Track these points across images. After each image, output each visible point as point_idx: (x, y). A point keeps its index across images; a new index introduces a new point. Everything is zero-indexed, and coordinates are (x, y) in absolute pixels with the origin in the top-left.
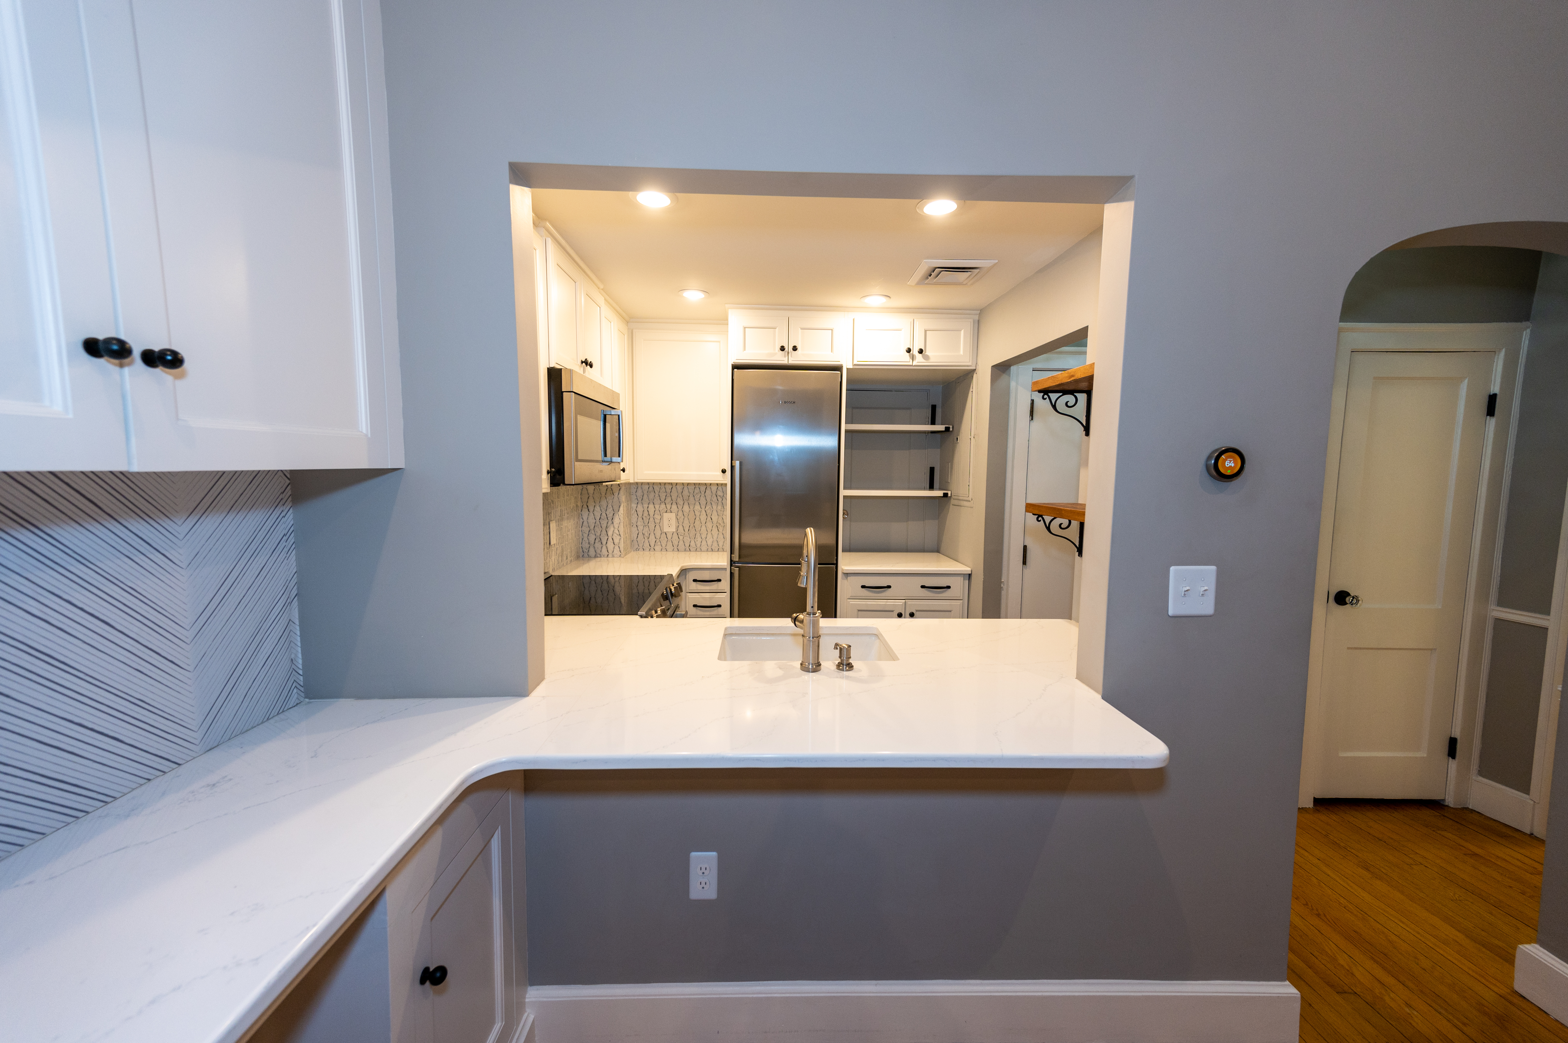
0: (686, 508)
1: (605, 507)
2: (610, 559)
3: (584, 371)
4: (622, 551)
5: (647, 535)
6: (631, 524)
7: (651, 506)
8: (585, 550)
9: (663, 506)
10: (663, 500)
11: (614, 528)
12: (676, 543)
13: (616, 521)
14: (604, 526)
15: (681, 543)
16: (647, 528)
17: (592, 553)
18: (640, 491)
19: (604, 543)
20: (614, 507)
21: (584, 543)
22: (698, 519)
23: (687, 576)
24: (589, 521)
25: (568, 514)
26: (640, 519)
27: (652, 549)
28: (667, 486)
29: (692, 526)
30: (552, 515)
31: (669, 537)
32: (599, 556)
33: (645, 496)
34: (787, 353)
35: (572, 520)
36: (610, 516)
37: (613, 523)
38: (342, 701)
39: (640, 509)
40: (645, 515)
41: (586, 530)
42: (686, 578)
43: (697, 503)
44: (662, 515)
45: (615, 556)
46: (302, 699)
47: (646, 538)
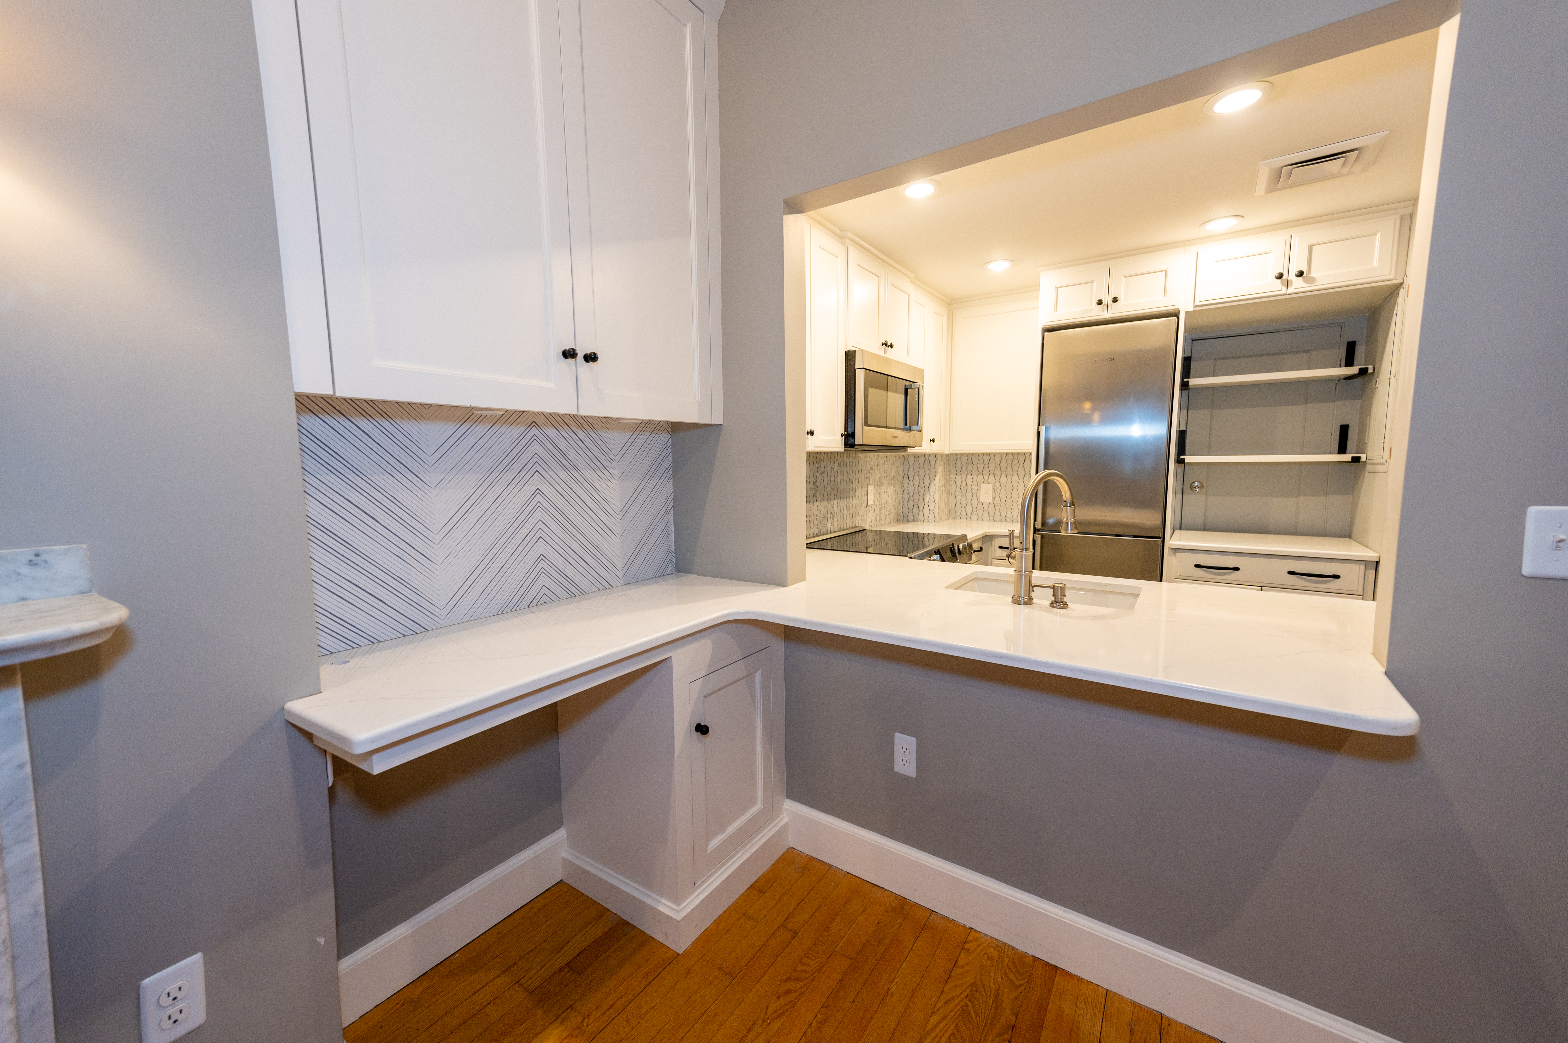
0: (1003, 479)
1: (923, 476)
2: (926, 524)
3: (885, 352)
4: (937, 517)
5: (964, 504)
6: (948, 493)
7: (969, 477)
8: (905, 515)
9: (980, 477)
10: (980, 470)
11: (930, 495)
12: (992, 513)
13: (932, 489)
14: (921, 494)
15: (997, 513)
16: (965, 499)
17: (911, 517)
18: (959, 463)
19: (921, 509)
20: (931, 476)
21: (904, 508)
22: (1015, 490)
23: (993, 542)
24: (909, 489)
25: (887, 481)
26: (958, 489)
27: (969, 518)
28: (985, 457)
29: (1009, 497)
30: (871, 480)
31: (986, 506)
32: (916, 520)
33: (964, 468)
34: (1106, 307)
35: (892, 487)
36: (927, 484)
37: (929, 491)
38: (692, 575)
39: (959, 479)
40: (963, 486)
41: (906, 496)
42: (992, 544)
43: (1015, 474)
44: (979, 486)
45: (930, 521)
46: (674, 572)
47: (963, 508)
